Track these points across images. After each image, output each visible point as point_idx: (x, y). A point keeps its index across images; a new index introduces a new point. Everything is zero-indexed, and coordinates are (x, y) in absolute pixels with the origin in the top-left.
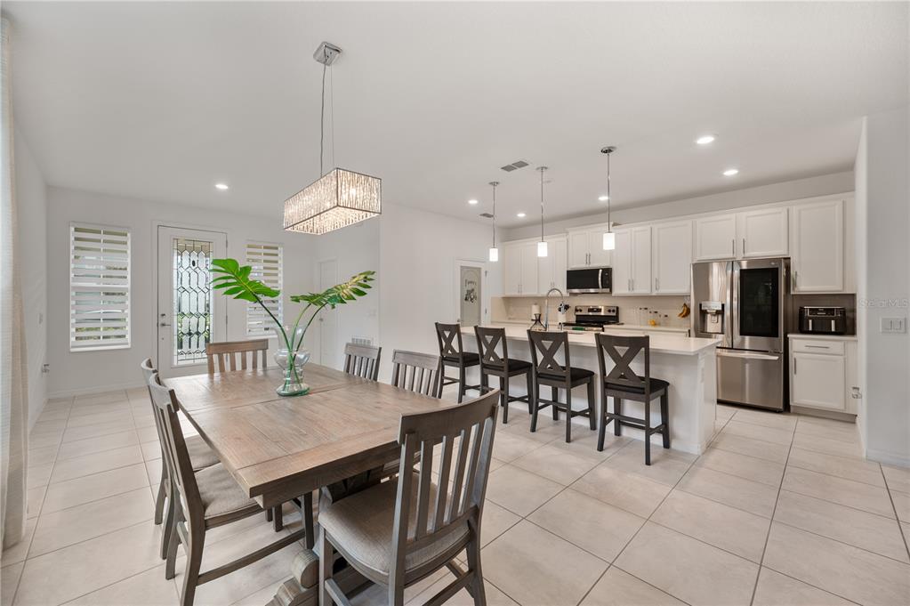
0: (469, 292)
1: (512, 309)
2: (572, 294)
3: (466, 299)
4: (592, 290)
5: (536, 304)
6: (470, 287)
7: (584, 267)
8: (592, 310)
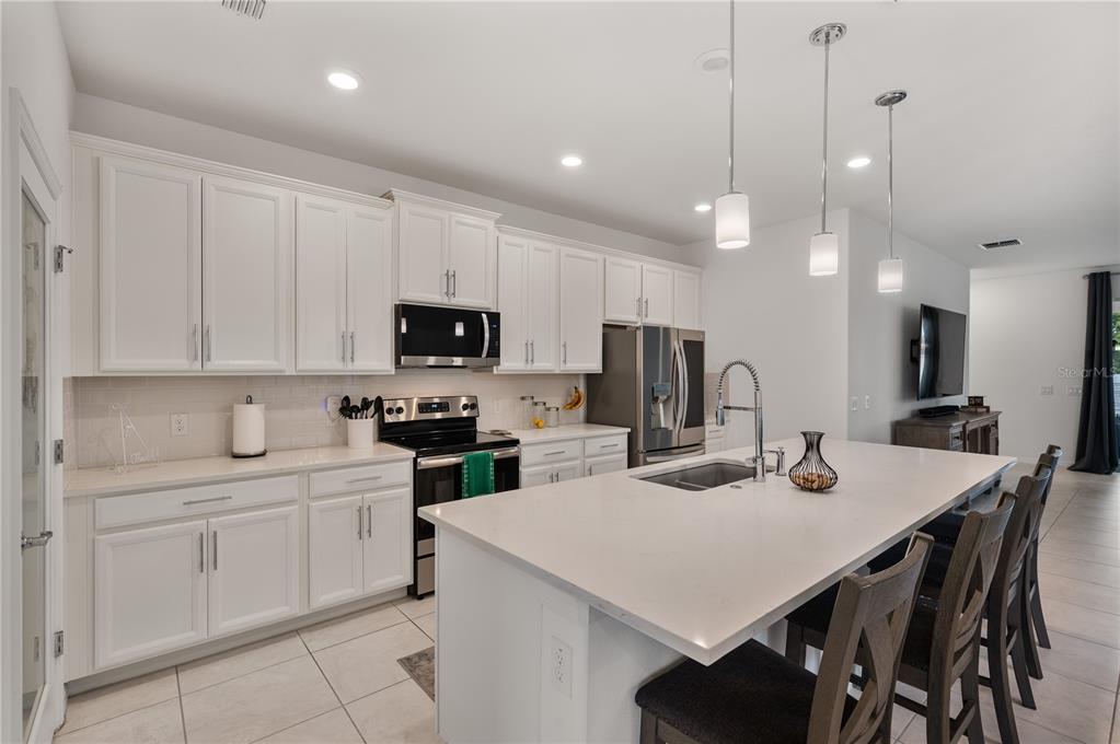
5: (252, 403)
7: (440, 301)
8: (425, 407)
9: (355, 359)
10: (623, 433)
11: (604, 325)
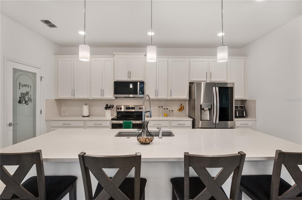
0: (23, 95)
1: (63, 108)
2: (116, 98)
3: (20, 102)
4: (131, 96)
5: (86, 105)
6: (24, 90)
7: (127, 80)
8: (128, 108)
9: (104, 95)
10: (190, 121)
11: (190, 83)
